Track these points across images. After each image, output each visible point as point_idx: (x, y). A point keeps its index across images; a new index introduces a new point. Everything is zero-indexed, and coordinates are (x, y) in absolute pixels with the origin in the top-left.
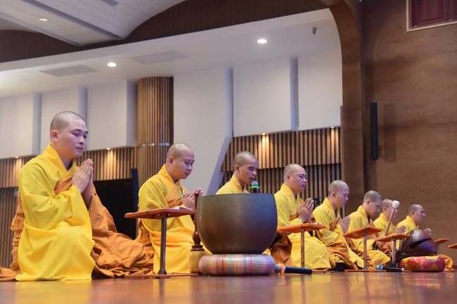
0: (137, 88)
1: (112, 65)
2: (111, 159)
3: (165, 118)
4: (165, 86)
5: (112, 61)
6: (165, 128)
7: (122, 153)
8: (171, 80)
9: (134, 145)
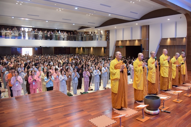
0: (142, 27)
1: (137, 24)
2: (137, 42)
3: (148, 34)
4: (148, 27)
5: (137, 23)
6: (147, 36)
7: (139, 40)
8: (149, 26)
9: (141, 39)
